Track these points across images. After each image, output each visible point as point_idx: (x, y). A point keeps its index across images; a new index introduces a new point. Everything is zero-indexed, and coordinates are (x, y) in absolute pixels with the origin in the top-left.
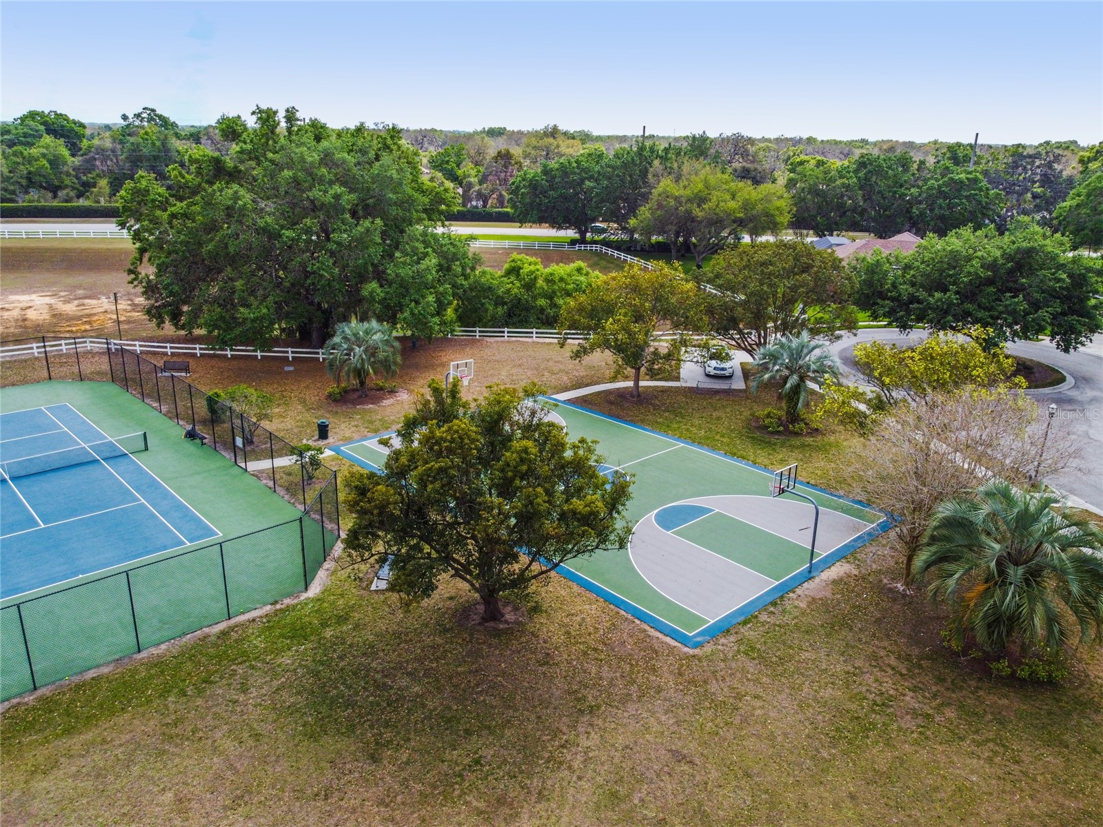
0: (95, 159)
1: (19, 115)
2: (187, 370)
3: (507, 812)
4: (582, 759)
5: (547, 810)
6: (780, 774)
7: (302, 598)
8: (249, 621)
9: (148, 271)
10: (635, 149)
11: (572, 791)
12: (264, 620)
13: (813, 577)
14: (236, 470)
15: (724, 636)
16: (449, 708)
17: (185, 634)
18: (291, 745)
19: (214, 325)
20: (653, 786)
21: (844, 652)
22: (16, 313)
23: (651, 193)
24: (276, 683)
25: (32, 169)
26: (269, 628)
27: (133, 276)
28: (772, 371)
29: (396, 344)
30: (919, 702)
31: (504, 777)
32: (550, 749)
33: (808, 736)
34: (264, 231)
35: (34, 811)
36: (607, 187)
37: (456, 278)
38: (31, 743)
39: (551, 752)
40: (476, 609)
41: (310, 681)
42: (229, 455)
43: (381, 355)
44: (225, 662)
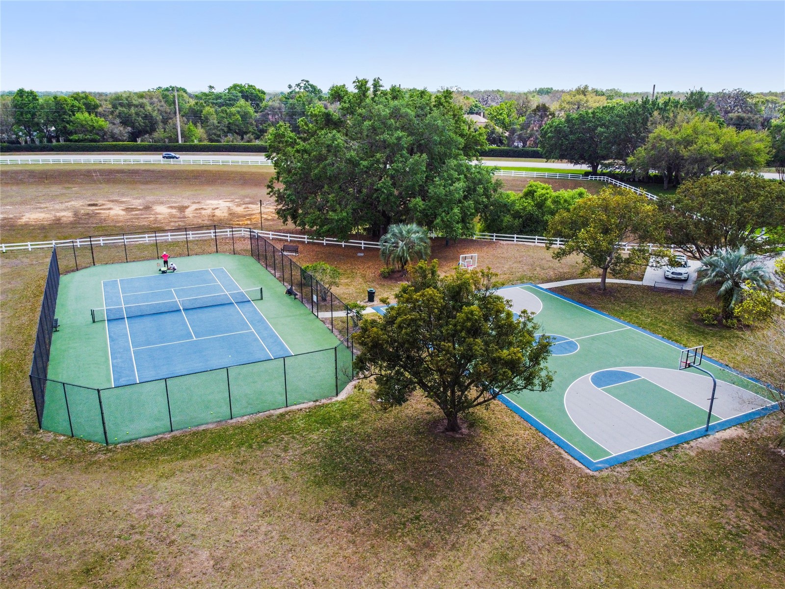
0: (269, 114)
1: (228, 87)
2: (296, 251)
3: (428, 552)
4: (489, 529)
5: (455, 557)
6: (634, 567)
7: (333, 400)
8: (298, 410)
9: (280, 186)
10: (640, 102)
11: (475, 548)
12: (307, 411)
13: (709, 435)
14: (312, 317)
15: (621, 467)
16: (408, 482)
17: (259, 412)
18: (304, 487)
19: (313, 222)
20: (533, 556)
21: (716, 492)
22: (209, 212)
23: (648, 137)
24: (305, 449)
25: (231, 121)
26: (310, 416)
27: (270, 190)
28: (710, 276)
29: (428, 241)
30: (769, 539)
31: (432, 530)
32: (469, 519)
33: (665, 545)
34: (350, 161)
35: (157, 497)
36: (614, 131)
37: (478, 197)
38: (164, 460)
39: (468, 521)
40: (443, 422)
41: (326, 451)
42: (309, 306)
43: (417, 248)
44: (279, 432)
